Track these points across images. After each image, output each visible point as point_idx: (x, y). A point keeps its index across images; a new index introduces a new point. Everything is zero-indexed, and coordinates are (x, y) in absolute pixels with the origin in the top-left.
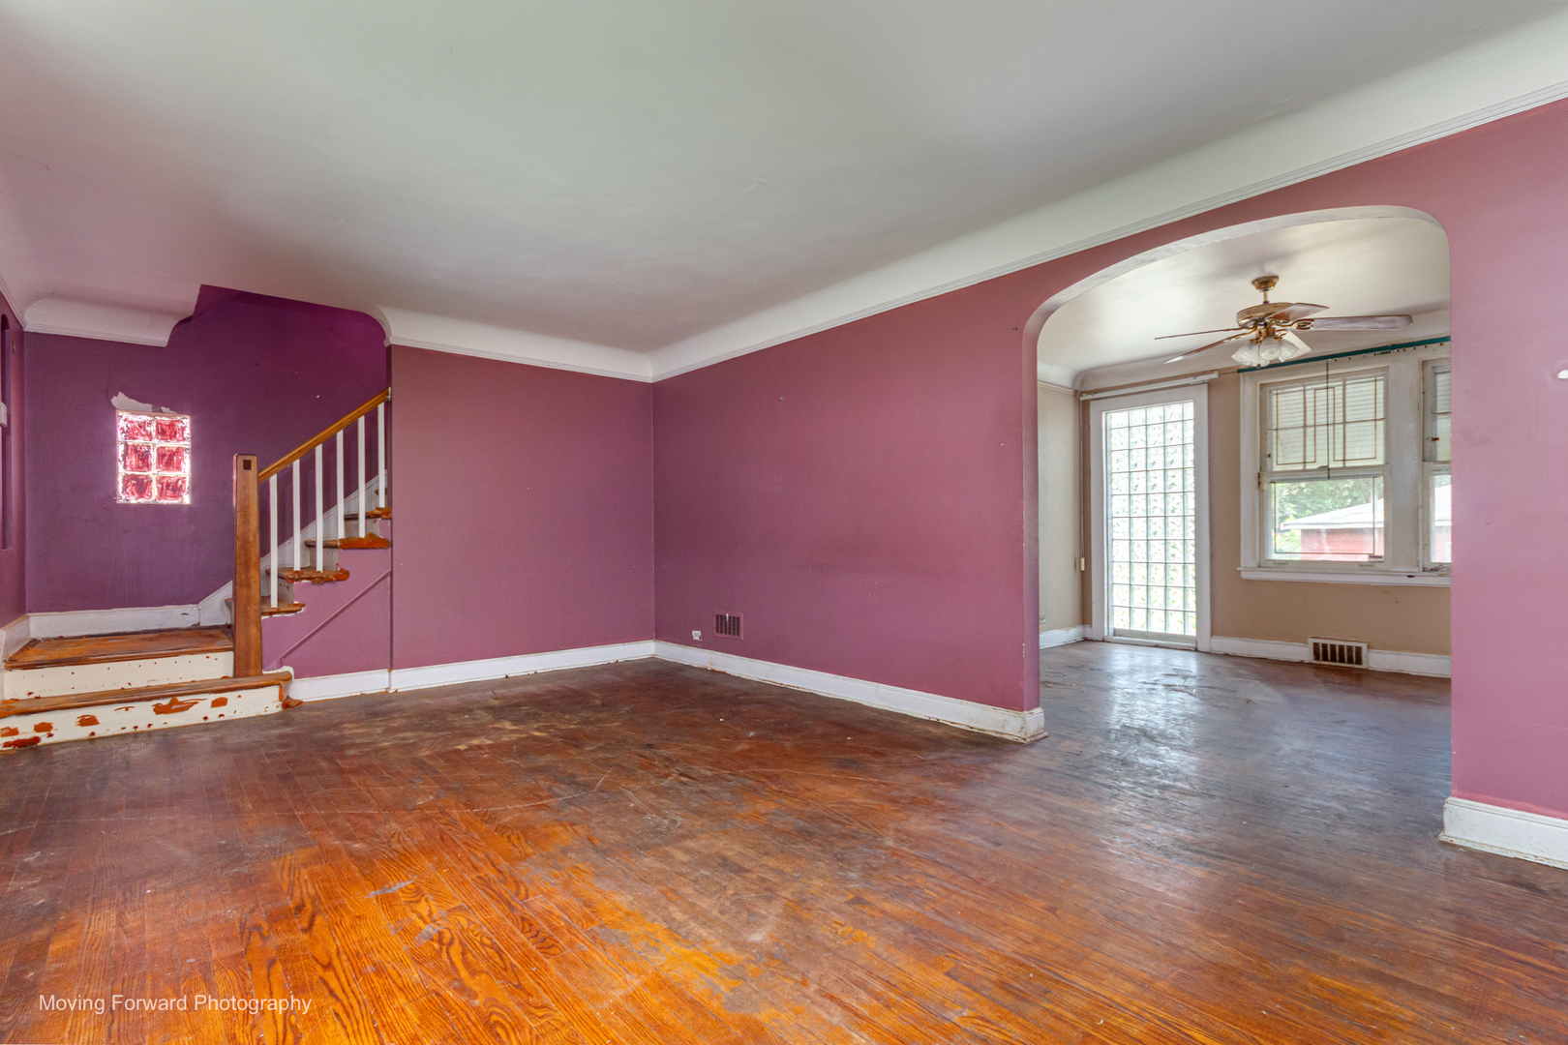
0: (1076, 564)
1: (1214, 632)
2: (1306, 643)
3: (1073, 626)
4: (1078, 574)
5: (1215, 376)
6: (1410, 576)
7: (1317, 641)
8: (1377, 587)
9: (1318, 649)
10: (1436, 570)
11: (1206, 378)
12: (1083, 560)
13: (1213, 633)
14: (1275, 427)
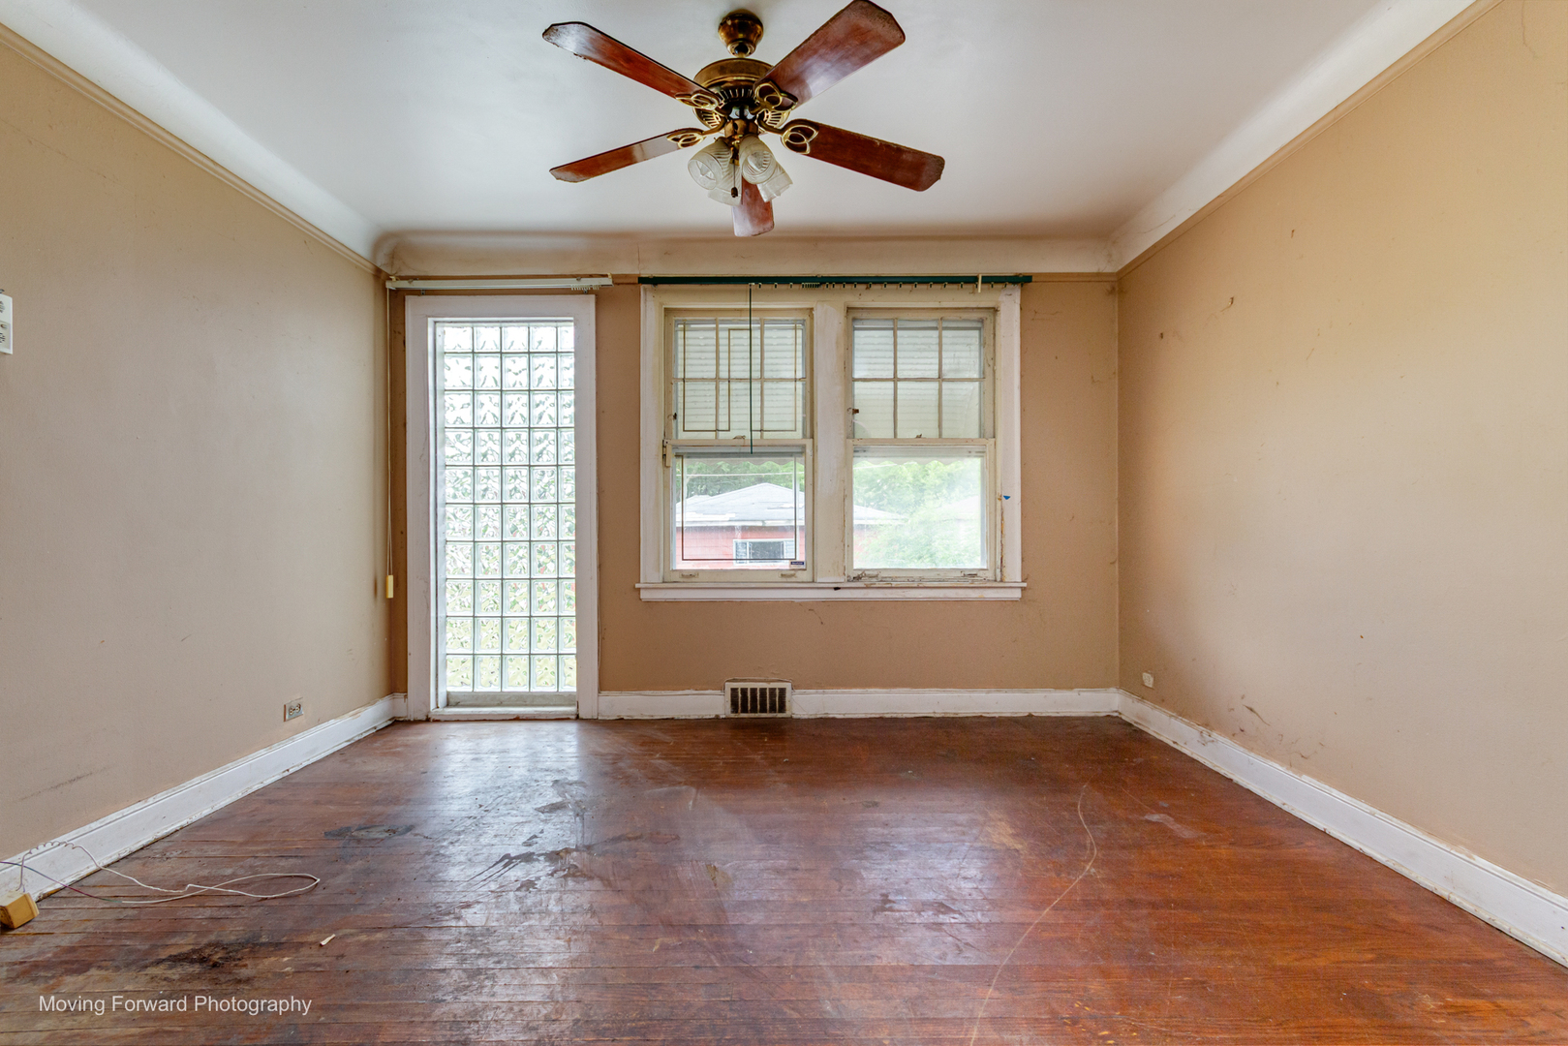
0: (377, 587)
1: (602, 687)
2: (723, 689)
3: (371, 703)
4: (381, 606)
5: (608, 281)
6: (836, 589)
7: (735, 685)
8: (800, 604)
9: (737, 696)
10: (858, 578)
11: (595, 282)
12: (391, 579)
13: (601, 689)
14: (680, 375)
